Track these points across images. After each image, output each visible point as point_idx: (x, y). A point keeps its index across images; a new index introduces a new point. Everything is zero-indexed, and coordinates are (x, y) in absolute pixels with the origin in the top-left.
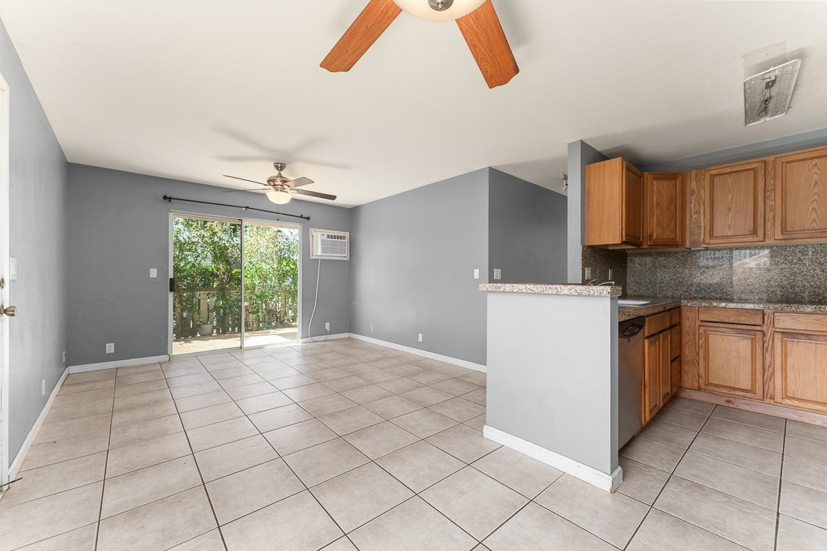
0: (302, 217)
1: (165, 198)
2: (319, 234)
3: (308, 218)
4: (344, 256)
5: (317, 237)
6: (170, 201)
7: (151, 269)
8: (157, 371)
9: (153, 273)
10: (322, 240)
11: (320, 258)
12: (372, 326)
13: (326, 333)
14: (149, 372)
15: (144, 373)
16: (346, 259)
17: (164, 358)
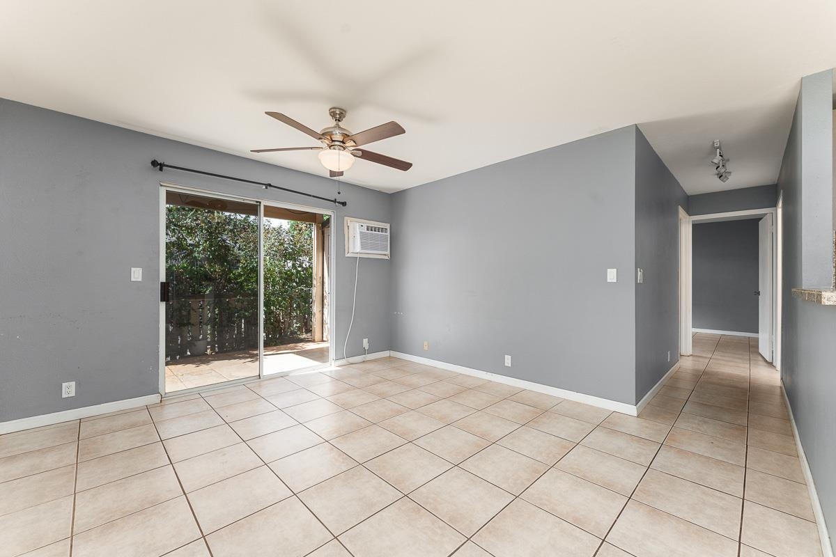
0: (335, 201)
1: (154, 163)
2: (357, 225)
3: (344, 204)
4: (384, 254)
5: (354, 228)
6: (161, 169)
7: (133, 269)
8: (144, 423)
9: (137, 274)
10: (361, 232)
11: (358, 256)
12: (426, 343)
13: (364, 352)
14: (133, 426)
15: (123, 429)
16: (386, 258)
17: (153, 399)
